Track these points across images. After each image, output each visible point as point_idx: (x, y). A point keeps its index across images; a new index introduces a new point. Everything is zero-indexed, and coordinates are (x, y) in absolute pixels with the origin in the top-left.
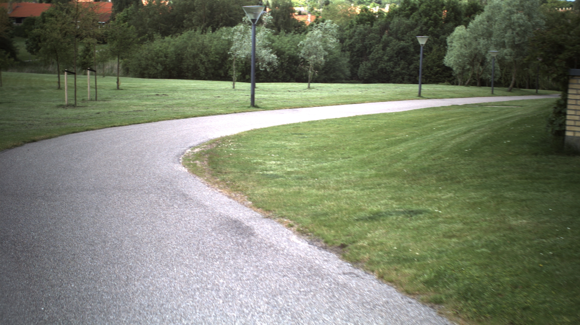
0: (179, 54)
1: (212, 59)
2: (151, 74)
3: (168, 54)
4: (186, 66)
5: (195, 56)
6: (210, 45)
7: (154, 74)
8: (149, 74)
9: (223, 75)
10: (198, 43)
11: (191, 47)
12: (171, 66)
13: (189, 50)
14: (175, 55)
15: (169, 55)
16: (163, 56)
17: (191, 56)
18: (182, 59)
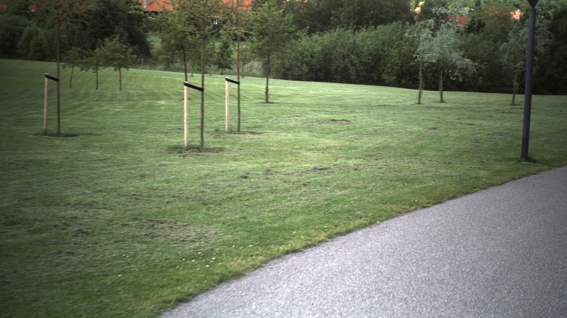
0: (326, 54)
1: (364, 60)
2: (295, 76)
3: (314, 54)
4: (334, 68)
5: (344, 57)
6: (362, 44)
7: (298, 75)
8: (293, 75)
9: (375, 78)
10: (348, 42)
11: (341, 47)
12: (318, 67)
13: (338, 50)
14: (323, 55)
15: (316, 55)
16: (309, 56)
17: (341, 56)
18: (330, 59)
